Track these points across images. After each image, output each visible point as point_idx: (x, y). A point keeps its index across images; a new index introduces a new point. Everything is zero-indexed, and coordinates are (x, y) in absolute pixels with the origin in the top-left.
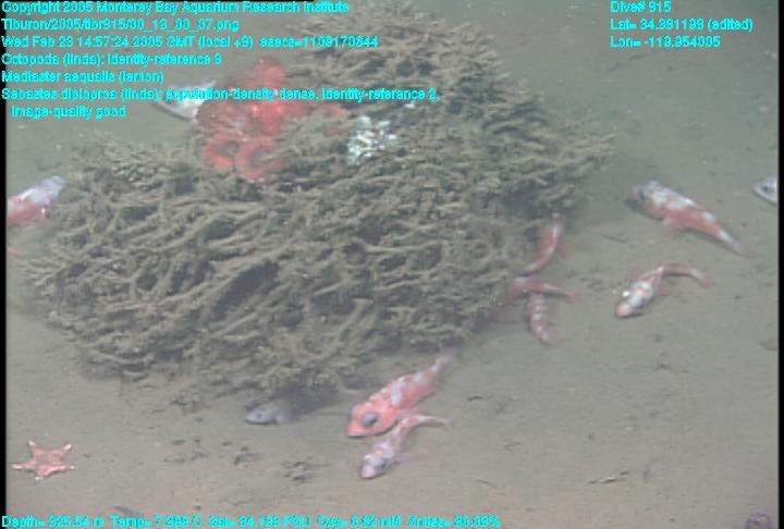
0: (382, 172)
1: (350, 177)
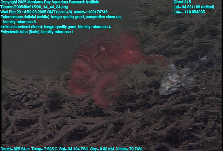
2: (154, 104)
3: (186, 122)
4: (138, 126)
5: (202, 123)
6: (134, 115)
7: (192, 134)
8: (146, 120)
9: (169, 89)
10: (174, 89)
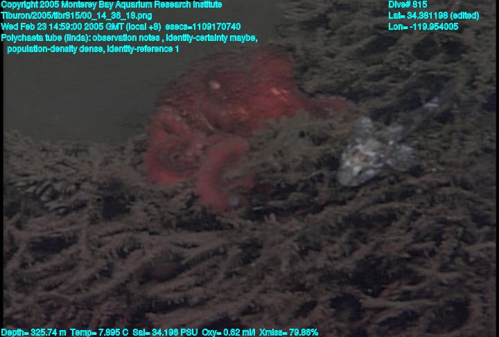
0: (389, 198)
1: (343, 203)
2: (328, 203)
3: (395, 242)
4: (293, 252)
5: (430, 244)
6: (285, 227)
7: (409, 266)
8: (310, 238)
9: (360, 173)
10: (371, 173)
